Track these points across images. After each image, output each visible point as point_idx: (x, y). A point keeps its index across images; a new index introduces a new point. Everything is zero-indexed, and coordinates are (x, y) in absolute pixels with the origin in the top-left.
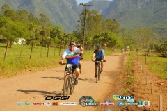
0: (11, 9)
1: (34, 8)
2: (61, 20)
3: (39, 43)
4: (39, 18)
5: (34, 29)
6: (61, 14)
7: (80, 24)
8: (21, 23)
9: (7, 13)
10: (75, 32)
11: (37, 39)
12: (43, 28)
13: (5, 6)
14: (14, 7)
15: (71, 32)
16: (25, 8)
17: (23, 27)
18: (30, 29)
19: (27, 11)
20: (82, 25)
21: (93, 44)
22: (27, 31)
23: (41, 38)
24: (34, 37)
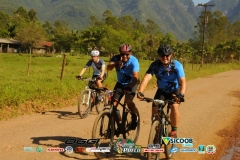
0: (113, 15)
1: (139, 12)
2: (173, 27)
3: (146, 56)
4: (146, 24)
5: (140, 39)
6: (173, 19)
7: (197, 30)
8: (125, 32)
9: (109, 21)
10: (190, 40)
11: (144, 50)
12: (151, 37)
13: (107, 12)
14: (117, 12)
15: (186, 41)
16: (129, 13)
17: (127, 36)
18: (135, 39)
19: (132, 16)
20: (200, 31)
21: (215, 56)
22: (132, 42)
23: (148, 49)
24: (140, 49)
